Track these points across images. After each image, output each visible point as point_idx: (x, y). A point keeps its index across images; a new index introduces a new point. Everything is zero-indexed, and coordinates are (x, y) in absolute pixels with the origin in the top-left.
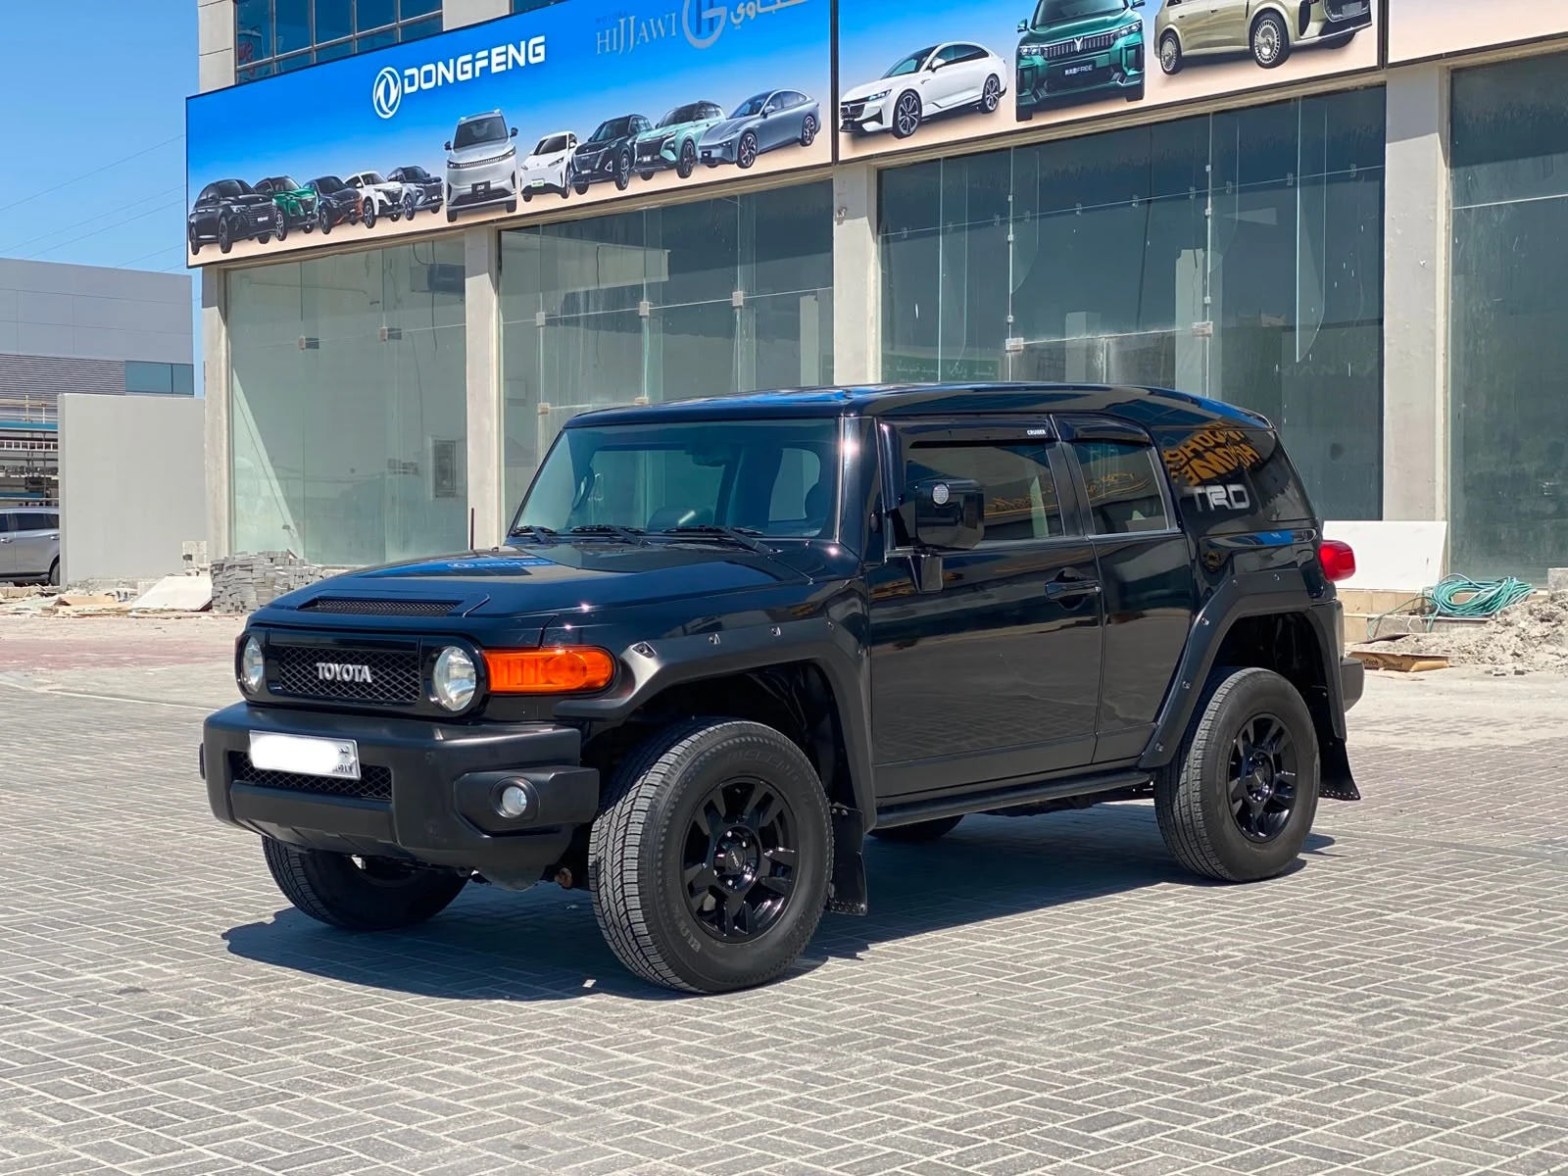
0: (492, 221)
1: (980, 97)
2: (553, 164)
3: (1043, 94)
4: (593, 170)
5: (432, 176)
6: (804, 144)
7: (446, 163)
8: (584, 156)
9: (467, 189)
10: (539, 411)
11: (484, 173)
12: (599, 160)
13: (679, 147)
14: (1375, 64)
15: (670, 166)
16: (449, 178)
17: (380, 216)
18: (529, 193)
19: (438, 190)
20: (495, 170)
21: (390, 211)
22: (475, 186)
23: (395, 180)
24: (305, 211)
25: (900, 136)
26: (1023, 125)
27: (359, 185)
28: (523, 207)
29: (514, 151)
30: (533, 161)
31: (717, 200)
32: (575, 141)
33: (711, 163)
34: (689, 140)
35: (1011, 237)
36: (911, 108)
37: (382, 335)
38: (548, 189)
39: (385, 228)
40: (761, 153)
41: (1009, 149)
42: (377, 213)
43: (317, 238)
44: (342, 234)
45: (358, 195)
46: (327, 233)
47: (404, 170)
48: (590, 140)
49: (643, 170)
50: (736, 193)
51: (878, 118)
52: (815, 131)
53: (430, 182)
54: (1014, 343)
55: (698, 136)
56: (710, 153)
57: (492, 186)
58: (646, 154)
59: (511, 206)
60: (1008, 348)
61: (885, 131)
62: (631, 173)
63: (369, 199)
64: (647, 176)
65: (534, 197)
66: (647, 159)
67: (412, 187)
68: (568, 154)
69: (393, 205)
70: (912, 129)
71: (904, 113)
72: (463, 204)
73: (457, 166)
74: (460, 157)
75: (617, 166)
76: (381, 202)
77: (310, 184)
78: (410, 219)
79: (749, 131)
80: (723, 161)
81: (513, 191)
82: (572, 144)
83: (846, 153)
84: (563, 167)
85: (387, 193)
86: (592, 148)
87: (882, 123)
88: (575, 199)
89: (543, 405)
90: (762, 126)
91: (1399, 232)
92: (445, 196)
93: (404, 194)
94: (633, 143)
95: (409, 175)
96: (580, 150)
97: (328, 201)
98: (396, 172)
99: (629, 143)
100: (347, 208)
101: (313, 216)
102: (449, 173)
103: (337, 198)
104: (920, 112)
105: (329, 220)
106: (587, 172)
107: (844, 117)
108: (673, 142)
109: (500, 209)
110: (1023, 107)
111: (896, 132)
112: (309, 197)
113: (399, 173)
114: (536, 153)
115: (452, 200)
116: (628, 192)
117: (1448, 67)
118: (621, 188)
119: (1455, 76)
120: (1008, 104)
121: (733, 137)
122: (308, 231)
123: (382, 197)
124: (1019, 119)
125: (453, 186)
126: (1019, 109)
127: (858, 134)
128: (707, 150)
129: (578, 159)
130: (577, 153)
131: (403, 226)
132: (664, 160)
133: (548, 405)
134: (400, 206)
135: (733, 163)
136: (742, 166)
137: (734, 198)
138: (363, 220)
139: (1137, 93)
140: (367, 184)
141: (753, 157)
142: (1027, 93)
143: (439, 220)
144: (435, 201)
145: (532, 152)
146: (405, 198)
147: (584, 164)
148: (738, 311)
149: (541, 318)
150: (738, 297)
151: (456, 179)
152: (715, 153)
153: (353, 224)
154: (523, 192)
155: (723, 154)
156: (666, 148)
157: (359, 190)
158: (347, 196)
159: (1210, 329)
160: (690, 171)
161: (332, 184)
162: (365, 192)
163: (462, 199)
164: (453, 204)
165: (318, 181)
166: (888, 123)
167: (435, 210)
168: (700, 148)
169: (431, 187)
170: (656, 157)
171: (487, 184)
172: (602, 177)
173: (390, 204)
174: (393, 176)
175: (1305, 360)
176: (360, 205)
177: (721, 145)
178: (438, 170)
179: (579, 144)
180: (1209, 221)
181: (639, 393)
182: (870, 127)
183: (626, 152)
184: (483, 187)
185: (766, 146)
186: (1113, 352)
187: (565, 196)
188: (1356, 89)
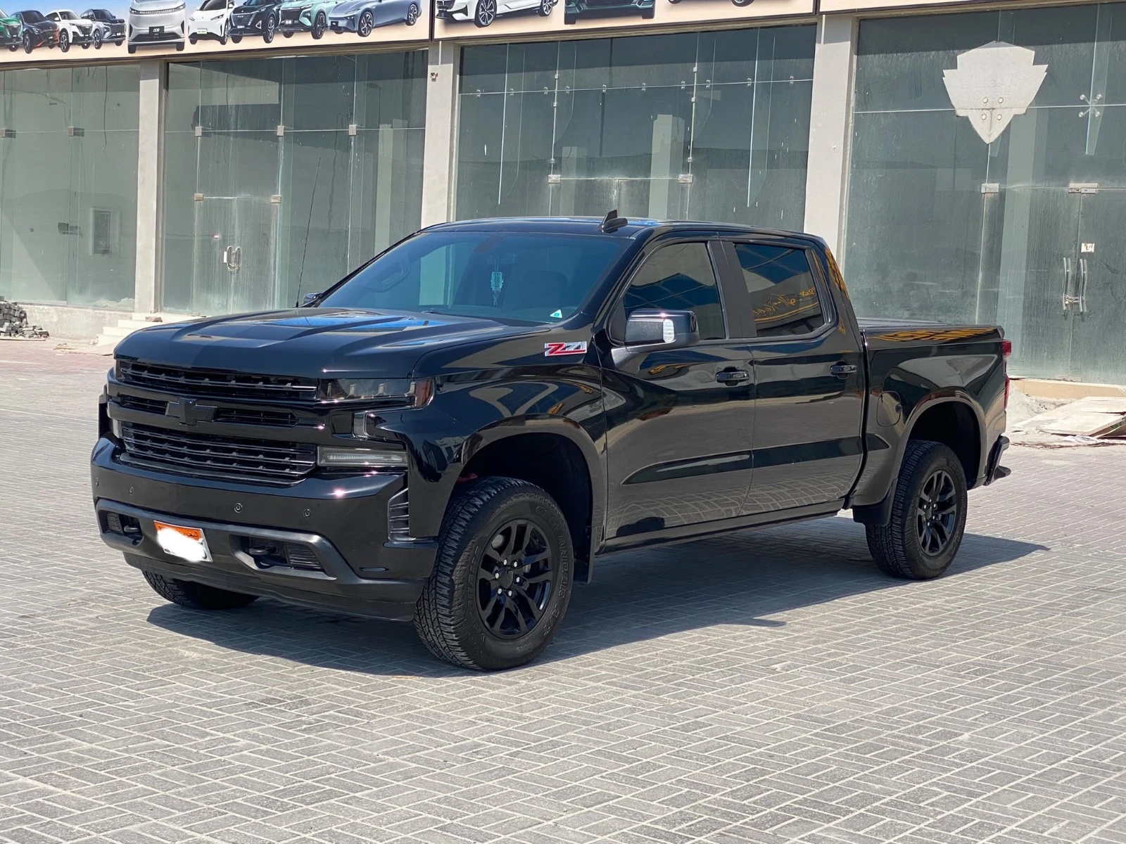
0: (164, 56)
1: (539, 5)
2: (215, 18)
3: (584, 7)
4: (246, 26)
5: (117, 18)
6: (409, 24)
7: (129, 10)
8: (240, 15)
9: (145, 30)
10: (195, 199)
11: (160, 19)
12: (252, 19)
13: (314, 16)
14: (811, 11)
15: (307, 29)
16: (131, 21)
17: (71, 44)
18: (195, 38)
19: (122, 29)
20: (170, 18)
21: (83, 39)
22: (151, 29)
23: (88, 17)
24: (12, 34)
25: (480, 26)
26: (569, 27)
27: (57, 19)
28: (189, 48)
29: (184, 5)
30: (199, 15)
31: (339, 57)
32: (233, 3)
33: (337, 29)
34: (321, 12)
35: (555, 105)
36: (489, 6)
37: (70, 132)
38: (210, 36)
39: (76, 53)
40: (376, 27)
41: (557, 41)
42: (71, 41)
43: (20, 56)
44: (40, 54)
45: (55, 26)
46: (29, 51)
47: (94, 11)
48: (244, 4)
49: (285, 30)
50: (355, 53)
51: (465, 11)
52: (417, 16)
53: (116, 22)
54: (554, 178)
55: (329, 10)
56: (337, 23)
57: (166, 30)
58: (289, 19)
59: (181, 46)
60: (550, 181)
61: (469, 21)
62: (277, 31)
63: (64, 30)
64: (288, 35)
65: (198, 41)
66: (289, 22)
67: (101, 25)
68: (227, 13)
69: (85, 37)
70: (489, 22)
71: (483, 10)
72: (140, 40)
73: (138, 12)
74: (141, 6)
75: (265, 25)
76: (73, 32)
77: (17, 14)
78: (98, 47)
79: (368, 10)
80: (346, 30)
81: (182, 35)
82: (231, 6)
83: (440, 33)
84: (223, 21)
85: (80, 27)
86: (246, 10)
87: (466, 14)
88: (230, 46)
89: (198, 195)
90: (377, 7)
91: (820, 125)
92: (127, 34)
93: (93, 29)
94: (278, 10)
95: (99, 15)
96: (236, 11)
97: (31, 28)
98: (88, 12)
99: (275, 9)
100: (46, 35)
101: (18, 39)
102: (131, 17)
103: (37, 27)
104: (496, 10)
105: (31, 43)
106: (241, 27)
107: (439, 8)
108: (309, 12)
109: (172, 48)
110: (570, 14)
111: (477, 22)
112: (15, 24)
113: (91, 13)
114: (202, 9)
115: (133, 35)
116: (272, 45)
117: (858, 18)
118: (267, 41)
119: (862, 22)
120: (559, 11)
121: (355, 13)
122: (13, 50)
123: (76, 30)
124: (566, 22)
125: (133, 26)
126: (566, 16)
127: (450, 21)
128: (335, 20)
129: (235, 17)
130: (234, 12)
131: (91, 53)
132: (302, 25)
133: (201, 195)
134: (90, 38)
135: (354, 32)
136: (361, 35)
137: (352, 56)
138: (59, 46)
139: (649, 13)
140: (64, 18)
141: (370, 29)
142: (573, 5)
143: (122, 51)
144: (119, 37)
145: (199, 8)
146: (95, 32)
147: (239, 21)
148: (353, 138)
149: (199, 130)
150: (353, 129)
151: (137, 22)
152: (342, 24)
153: (51, 47)
154: (190, 37)
155: (348, 24)
156: (304, 16)
157: (56, 23)
158: (47, 26)
159: (690, 180)
160: (321, 34)
161: (35, 18)
162: (62, 24)
163: (140, 37)
164: (134, 40)
165: (23, 13)
166: (472, 15)
167: (119, 43)
168: (330, 18)
169: (116, 27)
170: (296, 22)
171: (162, 28)
172: (254, 32)
173: (83, 35)
174: (86, 15)
175: (753, 205)
176: (57, 34)
177: (346, 18)
178: (122, 14)
179: (236, 6)
180: (694, 104)
181: (275, 192)
182: (458, 17)
183: (272, 15)
184: (158, 30)
185: (380, 23)
186: (624, 189)
187: (223, 43)
188: (797, 25)
